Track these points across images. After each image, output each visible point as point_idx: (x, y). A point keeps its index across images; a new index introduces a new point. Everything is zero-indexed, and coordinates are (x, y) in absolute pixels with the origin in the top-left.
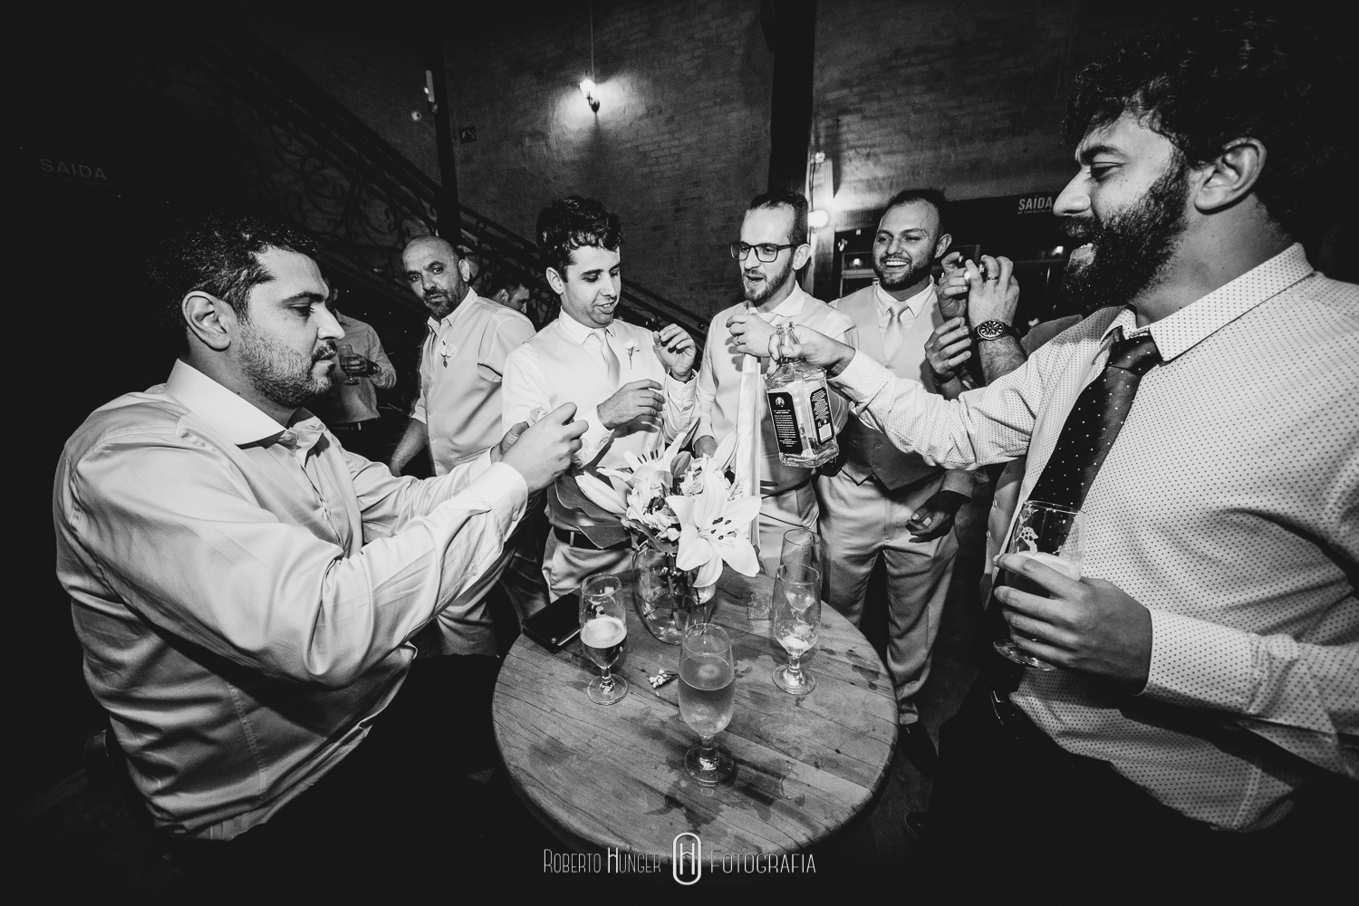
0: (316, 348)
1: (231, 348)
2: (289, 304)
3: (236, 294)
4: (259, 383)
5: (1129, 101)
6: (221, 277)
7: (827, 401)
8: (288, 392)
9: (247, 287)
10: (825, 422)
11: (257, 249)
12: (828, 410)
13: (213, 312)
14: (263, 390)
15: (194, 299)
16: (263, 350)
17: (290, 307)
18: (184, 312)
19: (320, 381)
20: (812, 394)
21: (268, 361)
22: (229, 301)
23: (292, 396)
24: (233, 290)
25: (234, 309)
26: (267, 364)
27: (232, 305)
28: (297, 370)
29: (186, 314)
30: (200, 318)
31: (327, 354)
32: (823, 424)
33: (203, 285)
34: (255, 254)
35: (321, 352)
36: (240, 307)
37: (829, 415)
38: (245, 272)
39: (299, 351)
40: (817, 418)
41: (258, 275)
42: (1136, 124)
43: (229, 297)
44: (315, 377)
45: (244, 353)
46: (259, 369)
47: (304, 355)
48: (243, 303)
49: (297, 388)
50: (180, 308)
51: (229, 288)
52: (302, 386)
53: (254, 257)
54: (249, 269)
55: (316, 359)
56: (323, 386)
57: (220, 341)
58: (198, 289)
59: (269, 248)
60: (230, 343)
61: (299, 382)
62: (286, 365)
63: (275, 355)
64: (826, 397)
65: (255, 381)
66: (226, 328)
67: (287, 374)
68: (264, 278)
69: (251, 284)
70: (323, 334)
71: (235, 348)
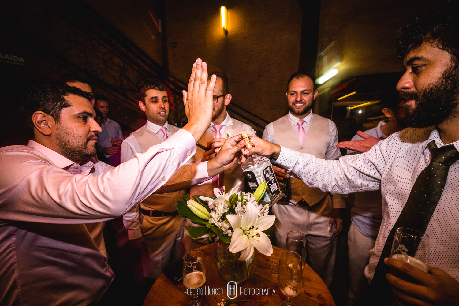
0: (89, 135)
1: (52, 135)
2: (78, 117)
3: (55, 112)
4: (63, 150)
5: (425, 37)
6: (49, 105)
7: (272, 172)
8: (76, 154)
9: (60, 109)
10: (273, 182)
11: (65, 94)
12: (274, 176)
13: (45, 120)
14: (65, 153)
15: (37, 114)
16: (66, 135)
17: (78, 118)
18: (33, 120)
19: (91, 149)
20: (264, 171)
21: (67, 140)
22: (52, 115)
23: (78, 155)
24: (54, 111)
25: (54, 118)
26: (67, 141)
27: (53, 117)
28: (80, 144)
29: (34, 120)
30: (40, 122)
31: (94, 138)
32: (272, 184)
33: (42, 109)
34: (64, 96)
35: (91, 136)
36: (57, 118)
37: (274, 178)
38: (59, 103)
39: (81, 135)
40: (268, 181)
41: (65, 104)
42: (431, 46)
43: (52, 114)
44: (88, 147)
45: (57, 136)
46: (64, 143)
47: (83, 137)
48: (58, 116)
49: (80, 152)
50: (32, 118)
51: (53, 109)
52: (82, 151)
53: (63, 97)
54: (61, 102)
55: (88, 140)
56: (92, 151)
57: (48, 132)
58: (40, 111)
59: (70, 94)
60: (52, 133)
61: (81, 149)
62: (75, 141)
63: (71, 137)
64: (271, 170)
65: (62, 149)
66: (50, 127)
67: (75, 145)
68: (67, 105)
69: (61, 108)
70: (92, 130)
71: (53, 135)
